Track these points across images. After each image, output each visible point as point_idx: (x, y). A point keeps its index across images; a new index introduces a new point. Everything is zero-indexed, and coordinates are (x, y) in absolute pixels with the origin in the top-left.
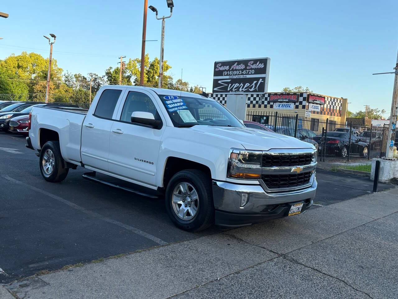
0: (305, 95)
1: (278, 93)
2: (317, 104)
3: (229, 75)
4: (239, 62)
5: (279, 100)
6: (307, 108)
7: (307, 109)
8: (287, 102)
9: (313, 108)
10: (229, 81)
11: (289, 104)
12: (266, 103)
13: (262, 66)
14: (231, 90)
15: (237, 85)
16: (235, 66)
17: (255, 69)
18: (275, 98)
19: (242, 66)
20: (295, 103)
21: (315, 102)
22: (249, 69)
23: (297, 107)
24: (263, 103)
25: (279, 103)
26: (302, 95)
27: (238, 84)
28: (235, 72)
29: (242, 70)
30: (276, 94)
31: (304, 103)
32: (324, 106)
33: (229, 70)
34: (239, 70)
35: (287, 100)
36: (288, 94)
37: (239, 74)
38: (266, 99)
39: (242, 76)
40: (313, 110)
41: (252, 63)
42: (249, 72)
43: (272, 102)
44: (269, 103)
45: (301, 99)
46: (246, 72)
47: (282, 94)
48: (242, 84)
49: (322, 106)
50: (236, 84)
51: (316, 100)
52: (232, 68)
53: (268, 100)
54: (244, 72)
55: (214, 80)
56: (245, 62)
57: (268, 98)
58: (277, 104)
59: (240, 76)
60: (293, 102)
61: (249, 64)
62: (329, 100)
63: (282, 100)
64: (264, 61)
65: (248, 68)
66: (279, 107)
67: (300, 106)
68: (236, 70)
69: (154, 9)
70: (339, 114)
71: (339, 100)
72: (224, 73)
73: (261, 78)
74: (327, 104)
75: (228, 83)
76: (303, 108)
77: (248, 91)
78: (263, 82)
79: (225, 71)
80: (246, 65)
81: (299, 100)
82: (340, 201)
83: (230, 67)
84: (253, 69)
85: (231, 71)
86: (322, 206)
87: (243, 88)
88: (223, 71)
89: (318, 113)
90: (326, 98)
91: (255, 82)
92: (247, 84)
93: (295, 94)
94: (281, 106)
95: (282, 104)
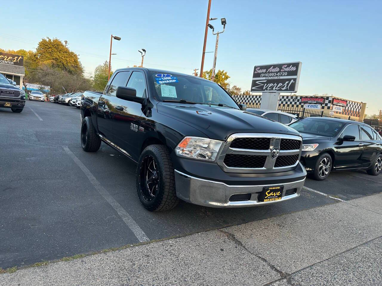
0: (330, 99)
1: (308, 96)
2: (340, 106)
3: (266, 77)
4: (275, 66)
5: (309, 102)
7: (331, 110)
8: (315, 103)
10: (265, 81)
11: (317, 105)
12: (298, 103)
13: (294, 69)
14: (266, 89)
15: (271, 85)
16: (271, 70)
17: (288, 72)
18: (305, 100)
19: (277, 69)
20: (321, 104)
21: (338, 104)
22: (283, 72)
23: (323, 108)
24: (296, 103)
25: (309, 104)
26: (328, 98)
27: (272, 84)
28: (271, 74)
29: (277, 73)
30: (306, 97)
31: (329, 105)
32: (346, 108)
33: (266, 73)
34: (274, 72)
35: (315, 102)
36: (317, 98)
37: (274, 76)
38: (298, 101)
39: (276, 77)
40: (336, 110)
41: (285, 67)
42: (282, 74)
44: (300, 103)
45: (327, 102)
46: (280, 74)
47: (311, 97)
48: (275, 84)
49: (344, 108)
50: (271, 84)
51: (340, 103)
52: (268, 70)
53: (300, 101)
54: (278, 74)
55: (253, 81)
56: (280, 66)
57: (300, 100)
58: (307, 104)
60: (320, 104)
61: (283, 68)
62: (351, 103)
63: (311, 102)
64: (296, 65)
65: (282, 70)
66: (308, 107)
67: (326, 107)
68: (272, 72)
69: (211, 27)
70: (358, 115)
71: (359, 104)
72: (262, 75)
73: (293, 79)
74: (349, 106)
75: (264, 83)
76: (328, 109)
77: (280, 90)
78: (294, 82)
79: (263, 73)
80: (281, 68)
81: (325, 103)
82: (361, 196)
83: (267, 70)
84: (286, 71)
85: (267, 73)
86: (342, 200)
87: (276, 87)
88: (261, 73)
89: (340, 113)
90: (348, 102)
91: (287, 82)
92: (280, 84)
93: (322, 98)
94: (310, 106)
95: (311, 104)
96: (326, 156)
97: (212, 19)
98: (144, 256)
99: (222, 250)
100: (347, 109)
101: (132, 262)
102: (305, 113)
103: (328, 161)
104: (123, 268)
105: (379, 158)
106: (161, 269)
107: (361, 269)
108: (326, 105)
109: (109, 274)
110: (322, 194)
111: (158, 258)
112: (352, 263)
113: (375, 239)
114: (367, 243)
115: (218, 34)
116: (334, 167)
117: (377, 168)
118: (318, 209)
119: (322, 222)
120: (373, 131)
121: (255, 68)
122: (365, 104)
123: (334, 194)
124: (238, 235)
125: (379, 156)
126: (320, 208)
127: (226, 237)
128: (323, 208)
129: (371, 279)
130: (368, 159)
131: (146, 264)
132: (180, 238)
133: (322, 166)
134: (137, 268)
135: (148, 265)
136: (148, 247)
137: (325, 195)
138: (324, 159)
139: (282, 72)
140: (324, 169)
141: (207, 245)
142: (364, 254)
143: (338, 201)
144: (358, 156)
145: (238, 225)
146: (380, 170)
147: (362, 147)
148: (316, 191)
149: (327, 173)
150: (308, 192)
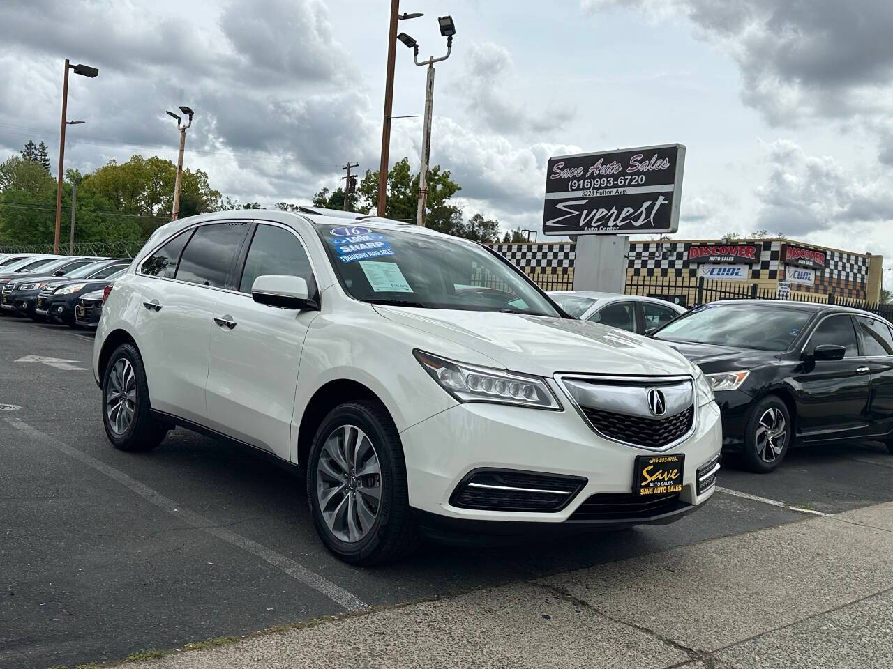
0: (776, 247)
1: (709, 241)
2: (806, 267)
3: (584, 189)
4: (608, 158)
5: (711, 259)
6: (782, 278)
7: (780, 280)
8: (730, 263)
9: (796, 276)
10: (583, 202)
11: (736, 267)
12: (679, 264)
13: (664, 165)
14: (588, 225)
15: (602, 212)
16: (597, 168)
17: (647, 173)
18: (701, 252)
19: (616, 168)
20: (750, 264)
21: (800, 262)
22: (632, 174)
23: (756, 275)
24: (672, 264)
25: (712, 266)
26: (767, 245)
27: (604, 210)
28: (598, 182)
29: (616, 177)
30: (703, 244)
31: (774, 265)
32: (823, 273)
33: (583, 178)
34: (607, 176)
35: (731, 259)
36: (735, 244)
37: (607, 187)
38: (680, 256)
39: (615, 190)
40: (796, 281)
41: (639, 159)
42: (631, 180)
43: (693, 262)
44: (686, 265)
45: (766, 256)
46: (625, 180)
47: (718, 244)
48: (613, 210)
49: (819, 274)
50: (601, 210)
51: (804, 259)
52: (590, 171)
53: (685, 258)
54: (620, 181)
55: (547, 202)
56: (623, 157)
57: (686, 254)
58: (707, 267)
59: (610, 190)
60: (746, 264)
61: (632, 162)
62: (837, 259)
63: (719, 259)
64: (672, 154)
65: (629, 170)
66: (711, 274)
67: (764, 274)
68: (600, 177)
69: (409, 42)
70: (862, 293)
71: (860, 259)
72: (571, 186)
73: (662, 194)
74: (832, 267)
75: (579, 208)
76: (770, 277)
77: (629, 226)
78: (666, 202)
79: (574, 178)
80: (626, 165)
81: (762, 259)
83: (586, 171)
84: (643, 173)
85: (587, 178)
87: (616, 219)
88: (569, 179)
89: (808, 288)
90: (829, 253)
91: (646, 204)
92: (628, 211)
93: (750, 244)
94: (716, 272)
95: (719, 266)
96: (772, 402)
97: (406, 17)
100: (827, 275)
103: (779, 419)
108: (765, 265)
110: (771, 501)
115: (431, 63)
116: (798, 435)
121: (552, 163)
122: (879, 258)
123: (800, 501)
137: (777, 504)
138: (768, 414)
139: (629, 174)
140: (770, 440)
149: (778, 451)
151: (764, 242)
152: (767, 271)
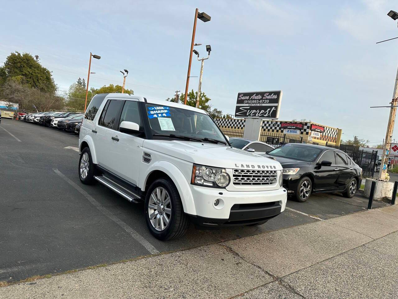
0: (309, 125)
1: (288, 122)
2: (318, 132)
3: (249, 103)
4: (257, 94)
5: (288, 127)
7: (309, 135)
8: (294, 129)
9: (314, 134)
10: (248, 108)
11: (296, 130)
12: (278, 128)
13: (275, 97)
14: (250, 115)
16: (254, 97)
17: (270, 99)
18: (285, 125)
19: (260, 97)
20: (300, 130)
21: (316, 130)
22: (265, 99)
23: (302, 133)
24: (276, 128)
26: (306, 124)
28: (253, 101)
29: (259, 100)
30: (286, 122)
31: (308, 130)
32: (323, 134)
33: (249, 100)
34: (257, 100)
35: (295, 128)
36: (296, 123)
37: (256, 103)
38: (278, 126)
39: (259, 104)
40: (315, 136)
41: (267, 95)
42: (264, 101)
44: (280, 129)
45: (305, 127)
46: (262, 101)
47: (291, 123)
48: (258, 111)
49: (322, 134)
50: (254, 111)
53: (280, 126)
54: (261, 101)
55: (237, 107)
56: (262, 94)
58: (287, 130)
61: (265, 96)
62: (328, 130)
63: (291, 127)
64: (277, 93)
67: (305, 133)
69: (196, 53)
70: (335, 141)
71: (335, 130)
72: (245, 102)
73: (274, 106)
74: (326, 132)
75: (247, 109)
76: (306, 134)
77: (263, 116)
78: (275, 109)
79: (246, 100)
80: (263, 96)
81: (304, 128)
82: (338, 216)
83: (250, 97)
84: (268, 99)
86: (322, 220)
87: (259, 114)
88: (244, 100)
89: (318, 138)
90: (325, 128)
91: (269, 109)
92: (262, 111)
93: (301, 123)
94: (289, 131)
95: (290, 130)
96: (306, 179)
97: (196, 45)
98: (158, 264)
99: (223, 260)
101: (149, 269)
102: (286, 139)
103: (308, 185)
104: (143, 274)
105: (353, 182)
106: (175, 274)
107: (338, 274)
108: (305, 130)
109: (132, 279)
110: (304, 214)
111: (170, 266)
112: (330, 269)
113: (349, 251)
114: (342, 254)
115: (203, 60)
116: (314, 190)
117: (351, 191)
118: (300, 227)
119: (305, 237)
120: (347, 157)
121: (239, 94)
122: (341, 130)
123: (313, 214)
124: (234, 248)
125: (352, 180)
126: (303, 226)
127: (225, 250)
128: (305, 226)
129: (345, 281)
130: (343, 183)
131: (161, 271)
132: (186, 251)
133: (303, 189)
134: (154, 274)
135: (163, 271)
136: (160, 258)
137: (306, 214)
138: (305, 183)
140: (305, 191)
141: (209, 256)
142: (340, 262)
143: (317, 220)
144: (335, 180)
145: (233, 240)
146: (354, 193)
147: (338, 172)
148: (298, 212)
149: (307, 195)
150: (292, 212)
151: (305, 123)
152: (305, 132)
